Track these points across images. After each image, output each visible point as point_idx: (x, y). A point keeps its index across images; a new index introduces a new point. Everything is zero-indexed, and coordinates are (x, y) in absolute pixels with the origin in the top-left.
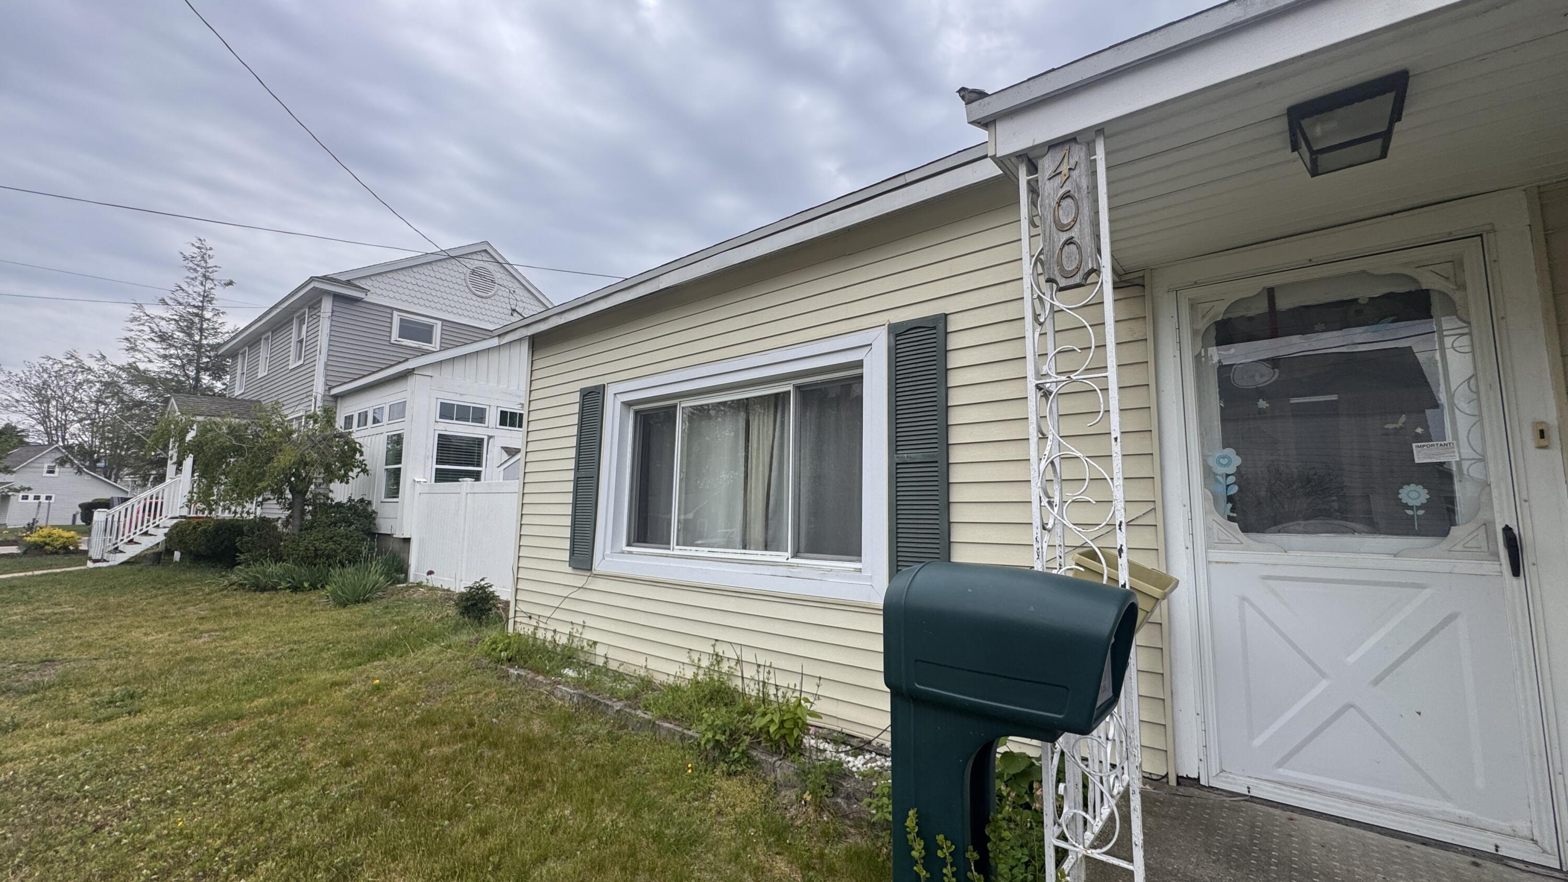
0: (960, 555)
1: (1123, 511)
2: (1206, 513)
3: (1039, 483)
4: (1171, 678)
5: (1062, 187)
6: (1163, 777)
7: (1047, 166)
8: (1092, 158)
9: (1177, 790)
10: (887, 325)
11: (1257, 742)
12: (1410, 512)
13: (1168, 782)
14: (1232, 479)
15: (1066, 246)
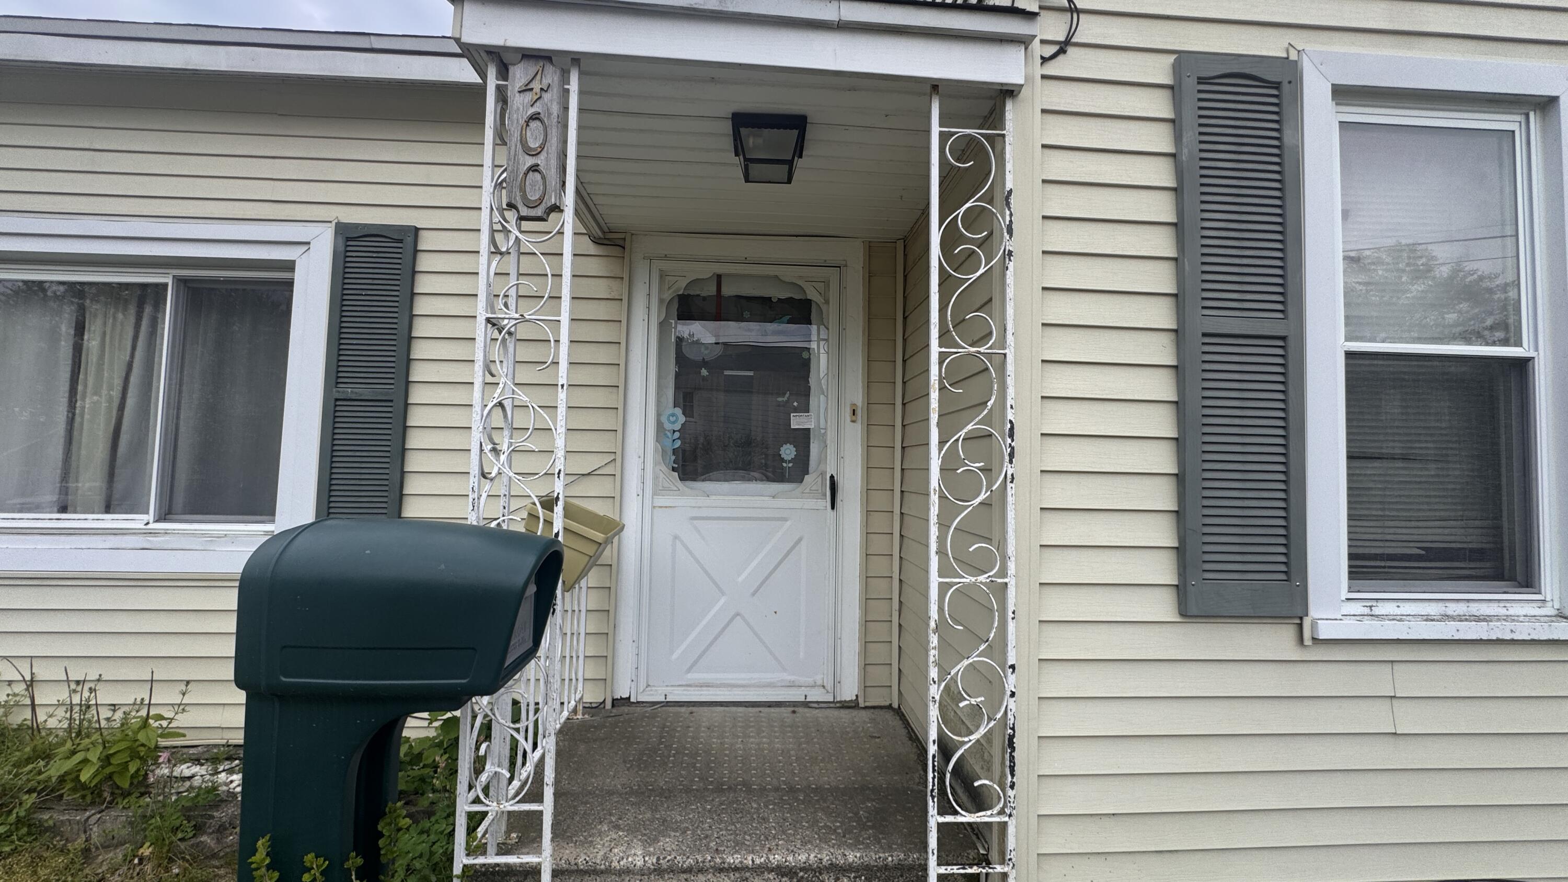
0: (413, 510)
1: (562, 459)
2: (656, 464)
3: (481, 427)
4: (615, 612)
5: (532, 106)
6: (601, 703)
7: (518, 76)
8: (566, 87)
9: (611, 712)
10: (334, 223)
11: (675, 656)
12: (784, 465)
13: (604, 707)
14: (677, 435)
15: (531, 173)
